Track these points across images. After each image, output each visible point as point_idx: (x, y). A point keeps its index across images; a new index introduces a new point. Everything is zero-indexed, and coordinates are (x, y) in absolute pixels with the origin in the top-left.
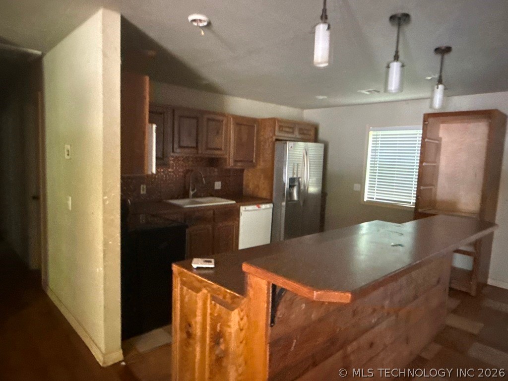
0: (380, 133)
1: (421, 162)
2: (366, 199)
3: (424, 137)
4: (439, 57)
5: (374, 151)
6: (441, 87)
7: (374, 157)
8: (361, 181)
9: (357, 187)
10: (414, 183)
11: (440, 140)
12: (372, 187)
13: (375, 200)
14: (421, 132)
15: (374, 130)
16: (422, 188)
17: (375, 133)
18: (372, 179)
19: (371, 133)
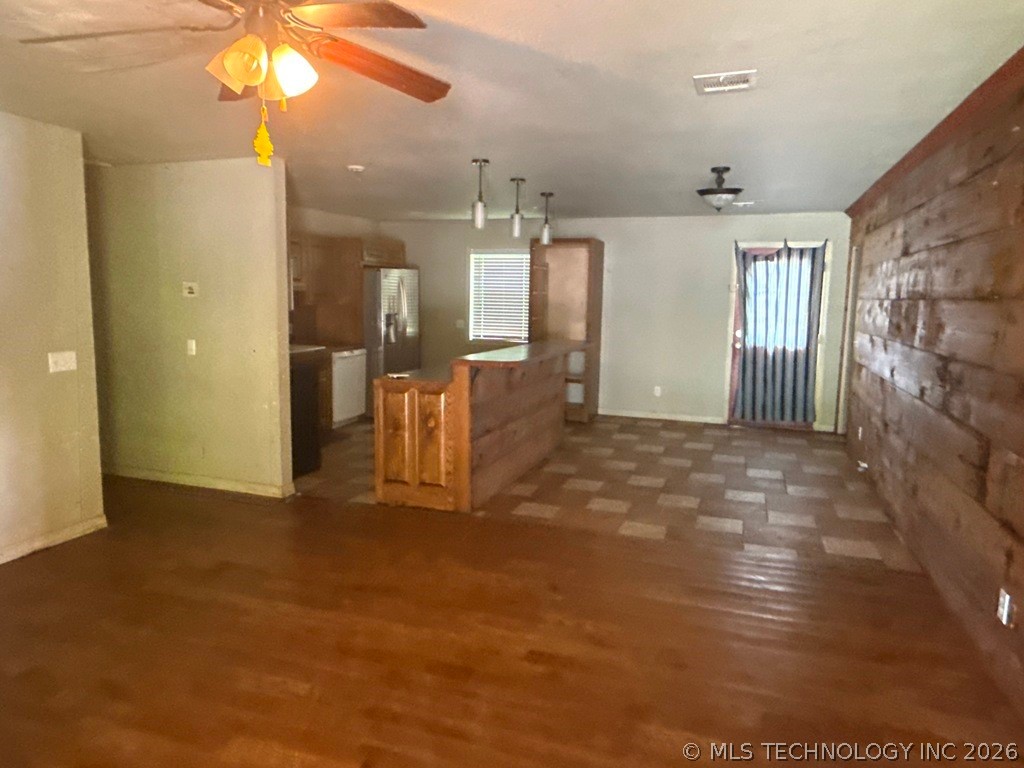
0: (483, 256)
1: (531, 291)
2: (471, 338)
3: (532, 263)
4: (544, 199)
5: (477, 278)
6: (547, 226)
7: (478, 286)
8: (465, 317)
9: (460, 323)
10: (524, 314)
11: (546, 265)
12: (477, 323)
13: (482, 338)
14: (529, 256)
15: (477, 253)
16: (534, 318)
17: (478, 256)
18: (478, 313)
19: (473, 257)
